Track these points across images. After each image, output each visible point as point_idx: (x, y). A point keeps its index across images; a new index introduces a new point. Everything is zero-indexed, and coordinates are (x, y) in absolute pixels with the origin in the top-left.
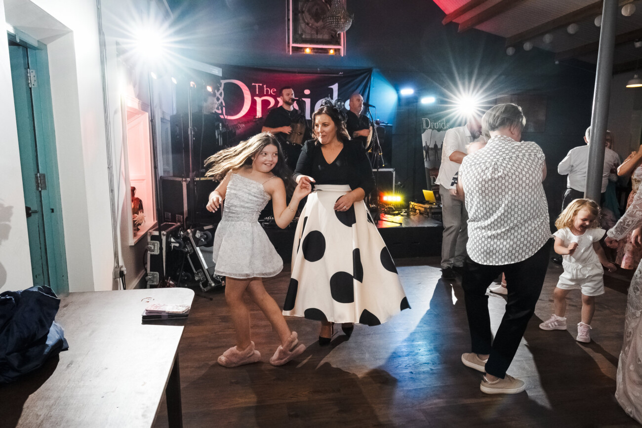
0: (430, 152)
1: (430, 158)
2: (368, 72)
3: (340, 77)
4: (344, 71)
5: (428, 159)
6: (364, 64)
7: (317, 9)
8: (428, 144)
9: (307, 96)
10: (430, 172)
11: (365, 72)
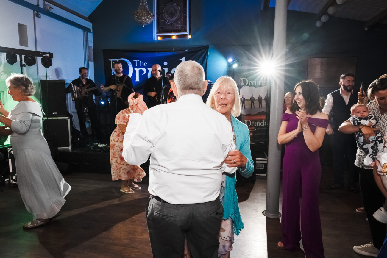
0: (246, 102)
1: (245, 107)
2: (206, 48)
3: (186, 53)
4: (188, 49)
5: (243, 107)
6: (203, 43)
7: (172, 10)
8: (244, 97)
9: (165, 66)
10: (245, 117)
11: (204, 49)
